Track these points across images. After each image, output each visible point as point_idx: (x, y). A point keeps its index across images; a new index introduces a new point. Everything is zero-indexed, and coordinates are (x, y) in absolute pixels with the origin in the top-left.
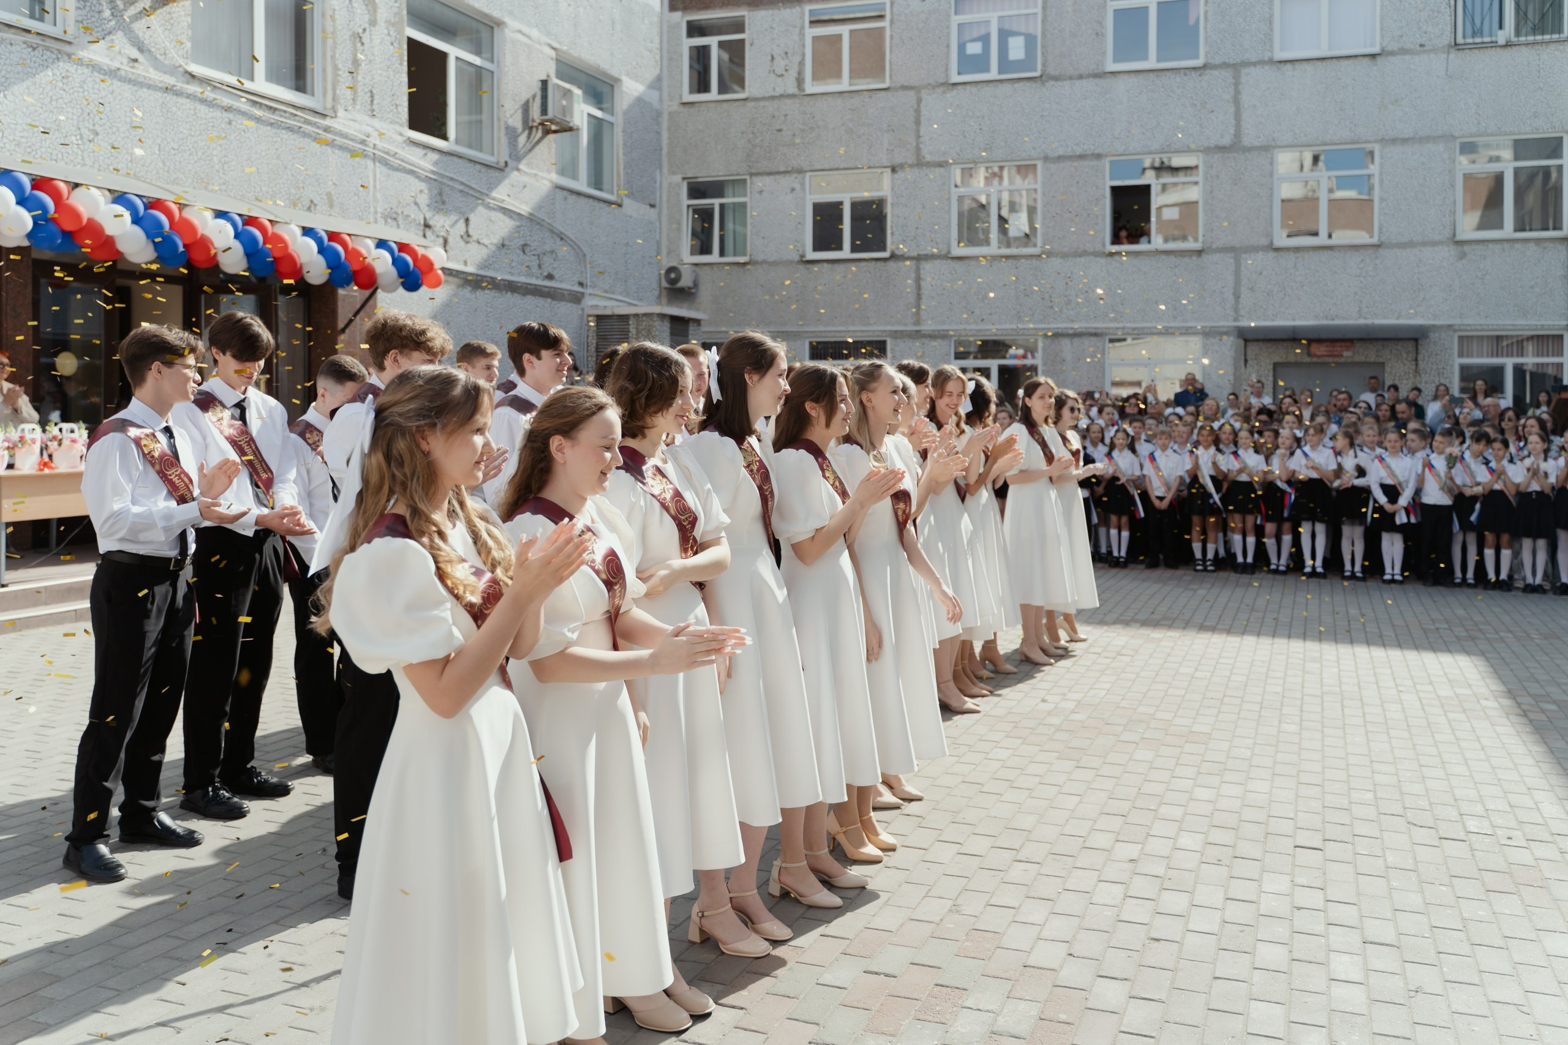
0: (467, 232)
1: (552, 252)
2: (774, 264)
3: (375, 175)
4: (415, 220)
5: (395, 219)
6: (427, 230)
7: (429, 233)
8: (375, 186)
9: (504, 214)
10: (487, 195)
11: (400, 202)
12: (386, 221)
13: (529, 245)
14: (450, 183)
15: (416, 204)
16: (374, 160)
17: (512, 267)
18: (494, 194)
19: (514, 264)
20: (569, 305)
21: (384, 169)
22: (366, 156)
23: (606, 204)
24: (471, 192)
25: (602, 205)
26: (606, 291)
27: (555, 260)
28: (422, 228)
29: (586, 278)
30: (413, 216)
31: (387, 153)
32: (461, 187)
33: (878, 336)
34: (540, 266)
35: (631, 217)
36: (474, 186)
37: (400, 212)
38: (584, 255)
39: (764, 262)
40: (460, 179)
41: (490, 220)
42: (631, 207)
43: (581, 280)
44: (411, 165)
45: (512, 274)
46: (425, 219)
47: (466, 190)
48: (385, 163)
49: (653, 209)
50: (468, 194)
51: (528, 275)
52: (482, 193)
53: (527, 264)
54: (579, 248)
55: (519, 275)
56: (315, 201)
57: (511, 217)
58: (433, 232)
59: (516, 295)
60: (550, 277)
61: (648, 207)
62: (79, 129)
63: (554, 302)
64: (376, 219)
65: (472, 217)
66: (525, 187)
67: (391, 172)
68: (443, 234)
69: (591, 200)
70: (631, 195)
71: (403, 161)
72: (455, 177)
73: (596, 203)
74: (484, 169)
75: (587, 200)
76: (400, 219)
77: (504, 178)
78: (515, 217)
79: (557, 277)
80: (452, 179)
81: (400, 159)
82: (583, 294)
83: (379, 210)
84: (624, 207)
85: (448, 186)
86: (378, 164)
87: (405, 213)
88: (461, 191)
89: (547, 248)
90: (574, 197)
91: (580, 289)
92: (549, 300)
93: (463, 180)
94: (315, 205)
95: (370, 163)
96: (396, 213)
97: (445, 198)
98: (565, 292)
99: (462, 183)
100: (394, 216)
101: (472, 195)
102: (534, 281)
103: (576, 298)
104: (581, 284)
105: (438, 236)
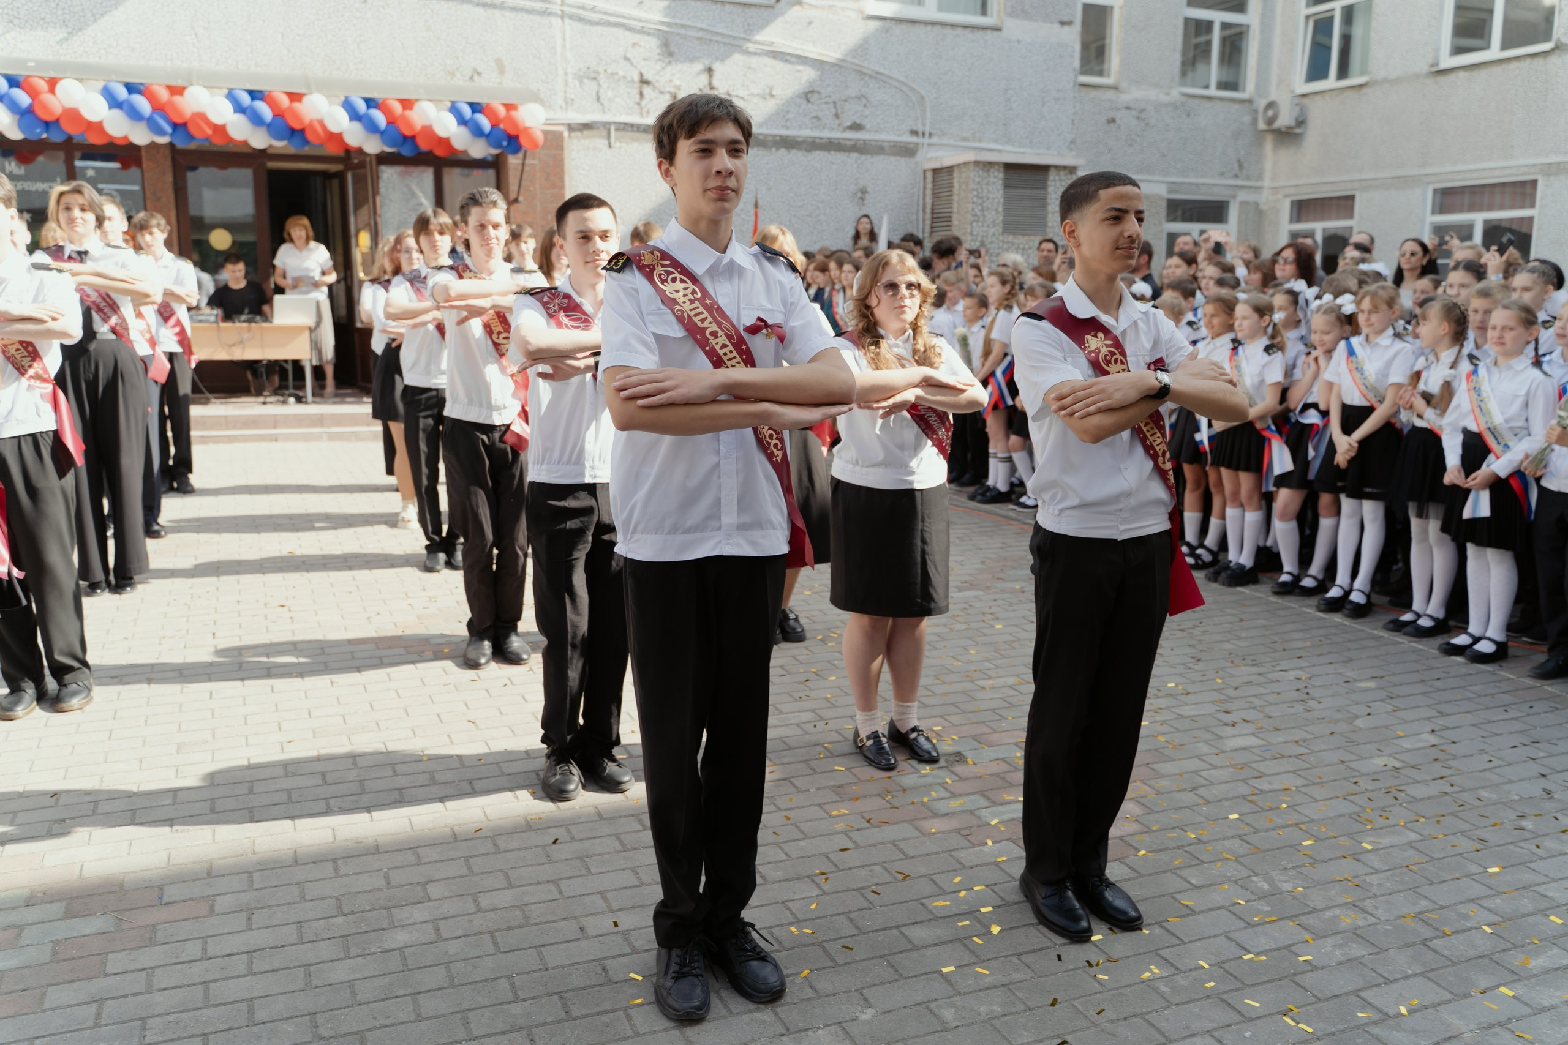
0: (710, 84)
1: (860, 97)
2: (1398, 81)
3: (564, 35)
4: (624, 77)
5: (594, 79)
6: (645, 86)
7: (647, 90)
8: (564, 46)
9: (775, 58)
10: (749, 40)
11: (601, 59)
12: (581, 82)
13: (818, 92)
14: (682, 31)
15: (626, 59)
16: (562, 17)
17: (787, 120)
18: (758, 37)
19: (791, 116)
20: (892, 159)
21: (578, 26)
22: (550, 14)
23: (967, 31)
24: (719, 39)
25: (959, 31)
26: (965, 139)
27: (865, 106)
28: (638, 85)
29: (924, 125)
30: (621, 73)
31: (583, 8)
32: (700, 34)
33: (1524, 174)
34: (837, 116)
35: (1019, 42)
36: (720, 31)
37: (601, 70)
38: (922, 97)
39: (1386, 80)
40: (699, 25)
41: (750, 68)
42: (1015, 28)
43: (915, 128)
44: (618, 16)
45: (788, 128)
46: (641, 75)
47: (709, 36)
48: (580, 19)
49: (1066, 28)
50: (710, 40)
51: (817, 127)
52: (734, 38)
53: (814, 114)
54: (912, 89)
55: (800, 127)
56: (479, 70)
57: (786, 61)
58: (654, 88)
59: (794, 151)
60: (856, 127)
61: (1057, 26)
62: (193, 28)
63: (863, 157)
64: (566, 81)
65: (717, 66)
66: (810, 23)
67: (587, 27)
68: (668, 89)
69: (937, 28)
70: (1013, 14)
71: (605, 13)
72: (689, 23)
73: (948, 31)
74: (739, 9)
75: (929, 28)
76: (602, 77)
77: (776, 16)
78: (793, 59)
79: (868, 127)
80: (683, 26)
81: (600, 12)
82: (917, 144)
83: (570, 70)
84: (1005, 30)
85: (679, 34)
86: (567, 21)
87: (609, 71)
88: (700, 39)
89: (852, 92)
90: (904, 26)
91: (914, 139)
92: (855, 155)
93: (704, 26)
94: (479, 74)
95: (556, 22)
96: (598, 73)
97: (672, 48)
98: (885, 144)
99: (702, 29)
100: (593, 75)
101: (717, 42)
102: (826, 134)
103: (908, 151)
104: (914, 133)
105: (661, 92)
